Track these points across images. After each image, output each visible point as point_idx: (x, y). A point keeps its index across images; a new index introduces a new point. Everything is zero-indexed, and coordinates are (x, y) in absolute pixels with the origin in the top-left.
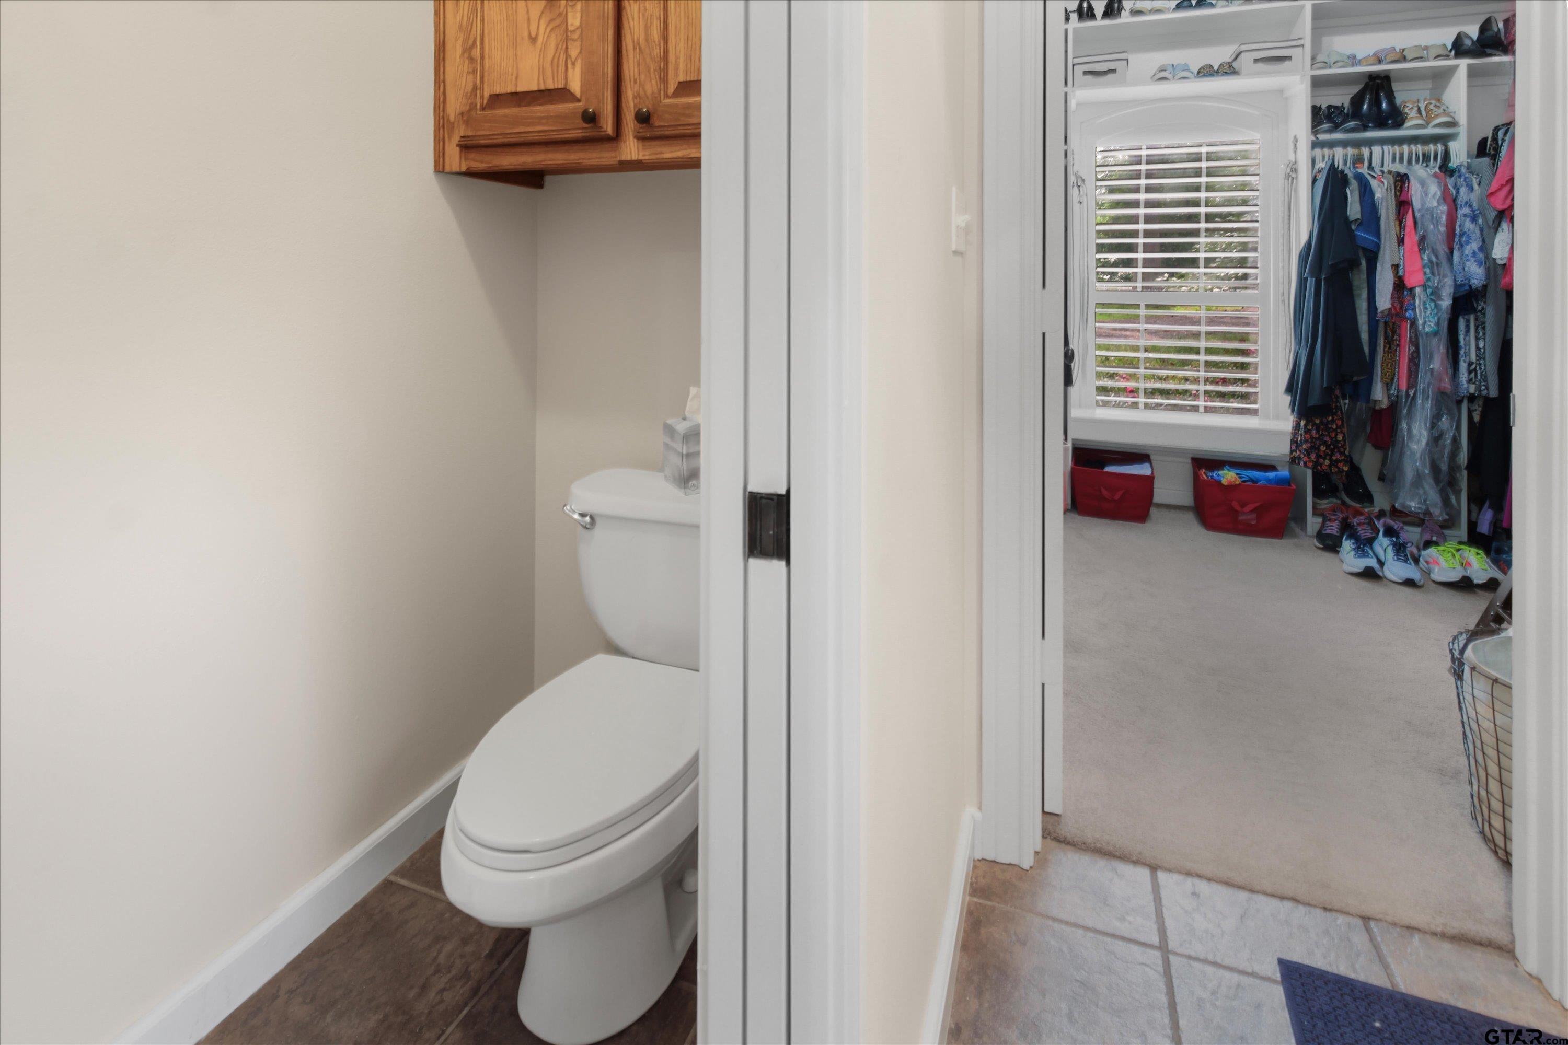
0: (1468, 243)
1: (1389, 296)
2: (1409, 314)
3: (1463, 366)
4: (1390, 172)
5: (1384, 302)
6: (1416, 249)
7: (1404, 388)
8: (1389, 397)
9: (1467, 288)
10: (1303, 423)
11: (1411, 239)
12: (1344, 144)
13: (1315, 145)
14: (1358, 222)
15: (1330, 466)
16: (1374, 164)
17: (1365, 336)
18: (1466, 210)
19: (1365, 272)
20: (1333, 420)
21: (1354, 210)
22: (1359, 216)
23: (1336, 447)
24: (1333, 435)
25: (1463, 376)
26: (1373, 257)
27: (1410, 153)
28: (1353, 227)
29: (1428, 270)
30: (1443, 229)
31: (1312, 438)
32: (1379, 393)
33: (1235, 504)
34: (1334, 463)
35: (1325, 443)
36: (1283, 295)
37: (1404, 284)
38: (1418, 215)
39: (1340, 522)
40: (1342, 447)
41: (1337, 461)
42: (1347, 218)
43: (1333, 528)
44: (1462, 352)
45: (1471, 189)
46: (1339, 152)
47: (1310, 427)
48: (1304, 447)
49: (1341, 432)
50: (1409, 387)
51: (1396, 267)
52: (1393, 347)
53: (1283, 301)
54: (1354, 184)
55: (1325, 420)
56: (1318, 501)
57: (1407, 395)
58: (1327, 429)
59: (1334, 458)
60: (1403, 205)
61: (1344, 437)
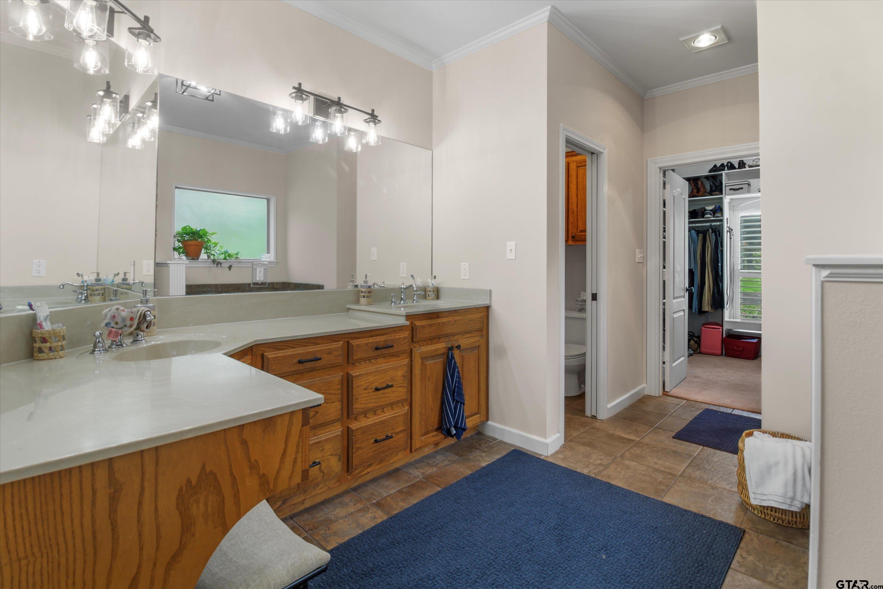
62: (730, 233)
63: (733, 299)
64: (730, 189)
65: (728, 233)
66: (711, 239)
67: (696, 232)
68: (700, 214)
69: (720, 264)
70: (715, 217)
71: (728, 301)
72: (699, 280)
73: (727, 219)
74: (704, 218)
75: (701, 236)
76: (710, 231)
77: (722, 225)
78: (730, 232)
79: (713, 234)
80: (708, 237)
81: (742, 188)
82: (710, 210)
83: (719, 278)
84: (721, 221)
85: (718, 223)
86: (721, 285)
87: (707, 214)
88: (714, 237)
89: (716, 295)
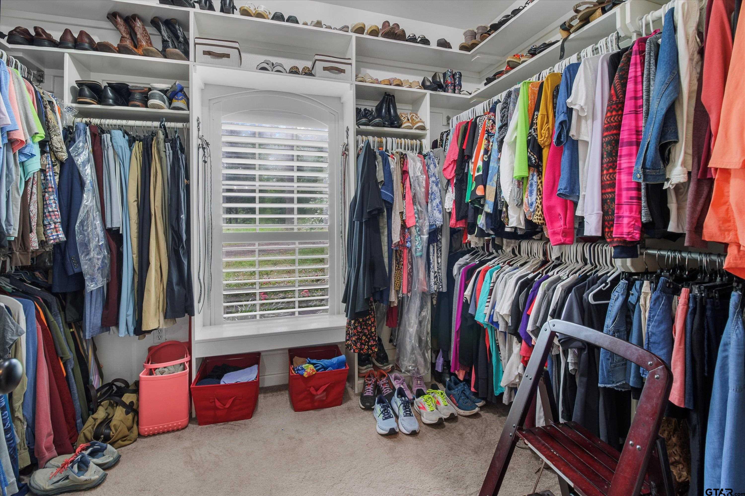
0: (435, 199)
1: (399, 233)
2: (408, 244)
3: (432, 274)
4: (397, 153)
5: (396, 238)
6: (411, 202)
7: (405, 292)
8: (398, 298)
9: (435, 227)
10: (353, 322)
11: (409, 197)
12: (373, 134)
13: (359, 133)
14: (383, 183)
15: (368, 349)
16: (388, 148)
17: (386, 260)
18: (433, 179)
19: (386, 217)
20: (369, 319)
21: (380, 176)
22: (383, 179)
23: (371, 336)
24: (369, 328)
25: (433, 280)
26: (390, 207)
27: (405, 143)
28: (380, 187)
29: (416, 216)
30: (423, 190)
31: (358, 332)
32: (393, 298)
33: (312, 389)
34: (370, 348)
35: (365, 335)
36: (341, 233)
37: (405, 225)
38: (412, 180)
39: (373, 385)
40: (374, 336)
41: (372, 346)
42: (377, 180)
43: (369, 392)
44: (432, 266)
45: (435, 166)
46: (371, 138)
47: (356, 325)
48: (354, 339)
49: (374, 326)
50: (408, 292)
51: (402, 213)
52: (401, 266)
53: (342, 236)
54: (380, 158)
55: (365, 319)
56: (361, 368)
57: (408, 297)
58: (366, 325)
59: (370, 344)
60: (405, 173)
61: (375, 329)
62: (204, 152)
63: (210, 290)
64: (205, 53)
65: (201, 150)
66: (163, 154)
67: (127, 137)
68: (137, 96)
69: (183, 216)
70: (172, 109)
71: (201, 295)
72: (135, 256)
73: (198, 120)
74: (147, 107)
75: (138, 147)
76: (161, 136)
77: (188, 130)
78: (204, 149)
79: (168, 145)
80: (154, 150)
81: (228, 56)
82: (161, 91)
83: (183, 247)
84: (186, 119)
85: (180, 125)
86: (186, 263)
87: (153, 97)
88: (170, 152)
89: (176, 288)
